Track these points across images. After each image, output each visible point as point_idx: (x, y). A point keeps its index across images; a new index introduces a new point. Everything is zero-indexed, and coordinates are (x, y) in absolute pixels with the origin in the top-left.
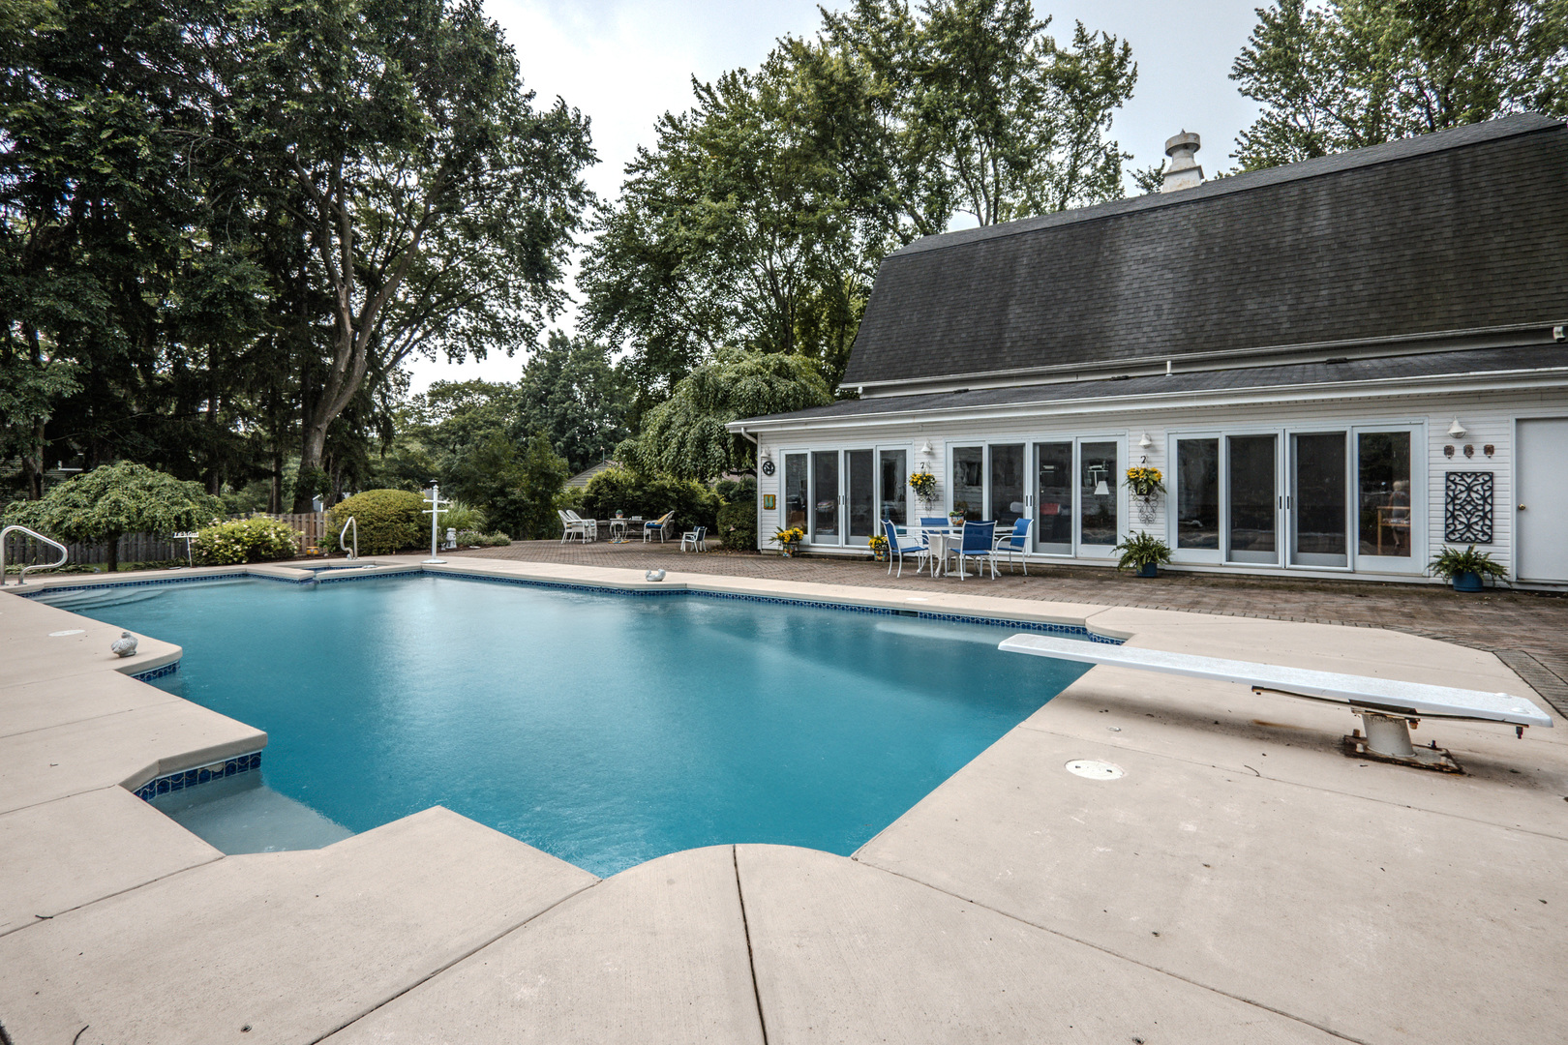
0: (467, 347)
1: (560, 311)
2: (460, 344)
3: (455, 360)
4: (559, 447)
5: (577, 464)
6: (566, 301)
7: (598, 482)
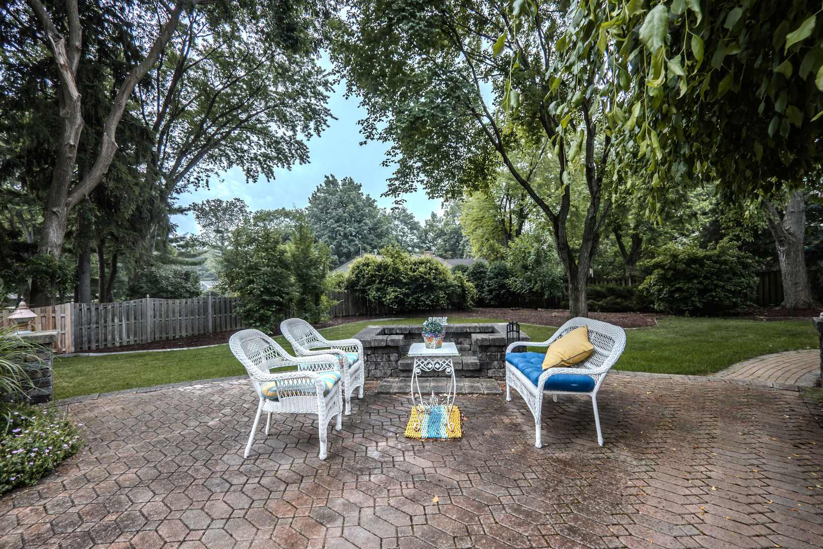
0: (260, 169)
1: (324, 127)
2: (254, 167)
3: (251, 180)
4: (332, 248)
5: (343, 259)
6: (328, 118)
7: (358, 267)
